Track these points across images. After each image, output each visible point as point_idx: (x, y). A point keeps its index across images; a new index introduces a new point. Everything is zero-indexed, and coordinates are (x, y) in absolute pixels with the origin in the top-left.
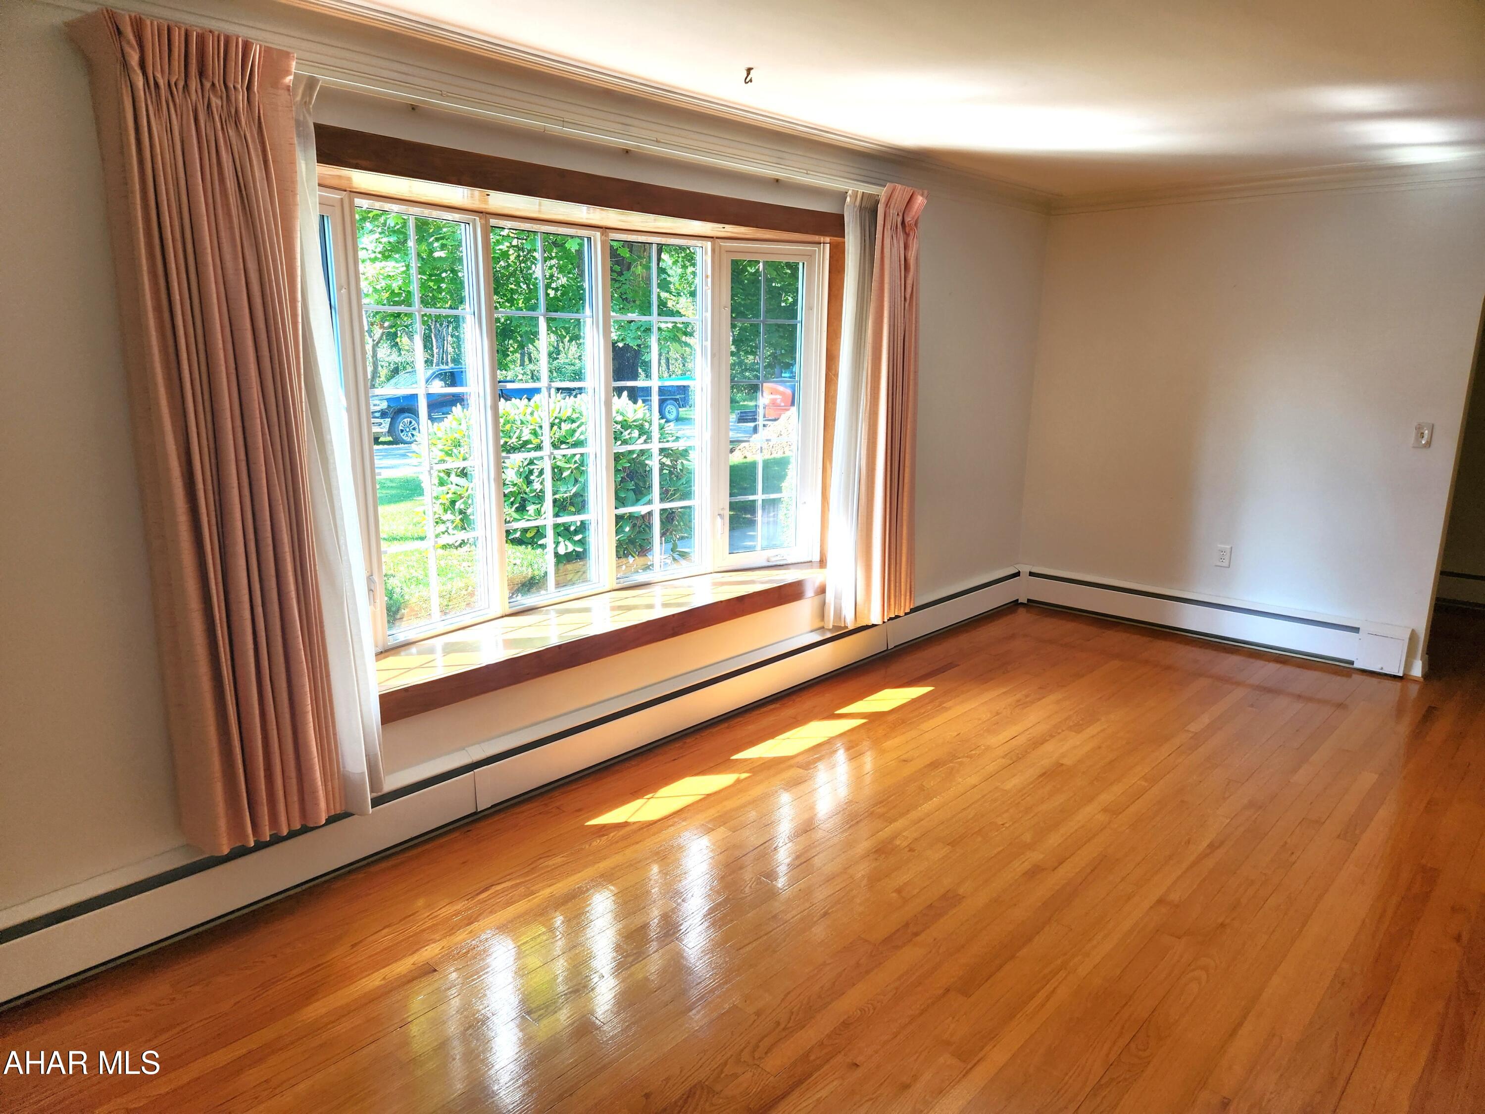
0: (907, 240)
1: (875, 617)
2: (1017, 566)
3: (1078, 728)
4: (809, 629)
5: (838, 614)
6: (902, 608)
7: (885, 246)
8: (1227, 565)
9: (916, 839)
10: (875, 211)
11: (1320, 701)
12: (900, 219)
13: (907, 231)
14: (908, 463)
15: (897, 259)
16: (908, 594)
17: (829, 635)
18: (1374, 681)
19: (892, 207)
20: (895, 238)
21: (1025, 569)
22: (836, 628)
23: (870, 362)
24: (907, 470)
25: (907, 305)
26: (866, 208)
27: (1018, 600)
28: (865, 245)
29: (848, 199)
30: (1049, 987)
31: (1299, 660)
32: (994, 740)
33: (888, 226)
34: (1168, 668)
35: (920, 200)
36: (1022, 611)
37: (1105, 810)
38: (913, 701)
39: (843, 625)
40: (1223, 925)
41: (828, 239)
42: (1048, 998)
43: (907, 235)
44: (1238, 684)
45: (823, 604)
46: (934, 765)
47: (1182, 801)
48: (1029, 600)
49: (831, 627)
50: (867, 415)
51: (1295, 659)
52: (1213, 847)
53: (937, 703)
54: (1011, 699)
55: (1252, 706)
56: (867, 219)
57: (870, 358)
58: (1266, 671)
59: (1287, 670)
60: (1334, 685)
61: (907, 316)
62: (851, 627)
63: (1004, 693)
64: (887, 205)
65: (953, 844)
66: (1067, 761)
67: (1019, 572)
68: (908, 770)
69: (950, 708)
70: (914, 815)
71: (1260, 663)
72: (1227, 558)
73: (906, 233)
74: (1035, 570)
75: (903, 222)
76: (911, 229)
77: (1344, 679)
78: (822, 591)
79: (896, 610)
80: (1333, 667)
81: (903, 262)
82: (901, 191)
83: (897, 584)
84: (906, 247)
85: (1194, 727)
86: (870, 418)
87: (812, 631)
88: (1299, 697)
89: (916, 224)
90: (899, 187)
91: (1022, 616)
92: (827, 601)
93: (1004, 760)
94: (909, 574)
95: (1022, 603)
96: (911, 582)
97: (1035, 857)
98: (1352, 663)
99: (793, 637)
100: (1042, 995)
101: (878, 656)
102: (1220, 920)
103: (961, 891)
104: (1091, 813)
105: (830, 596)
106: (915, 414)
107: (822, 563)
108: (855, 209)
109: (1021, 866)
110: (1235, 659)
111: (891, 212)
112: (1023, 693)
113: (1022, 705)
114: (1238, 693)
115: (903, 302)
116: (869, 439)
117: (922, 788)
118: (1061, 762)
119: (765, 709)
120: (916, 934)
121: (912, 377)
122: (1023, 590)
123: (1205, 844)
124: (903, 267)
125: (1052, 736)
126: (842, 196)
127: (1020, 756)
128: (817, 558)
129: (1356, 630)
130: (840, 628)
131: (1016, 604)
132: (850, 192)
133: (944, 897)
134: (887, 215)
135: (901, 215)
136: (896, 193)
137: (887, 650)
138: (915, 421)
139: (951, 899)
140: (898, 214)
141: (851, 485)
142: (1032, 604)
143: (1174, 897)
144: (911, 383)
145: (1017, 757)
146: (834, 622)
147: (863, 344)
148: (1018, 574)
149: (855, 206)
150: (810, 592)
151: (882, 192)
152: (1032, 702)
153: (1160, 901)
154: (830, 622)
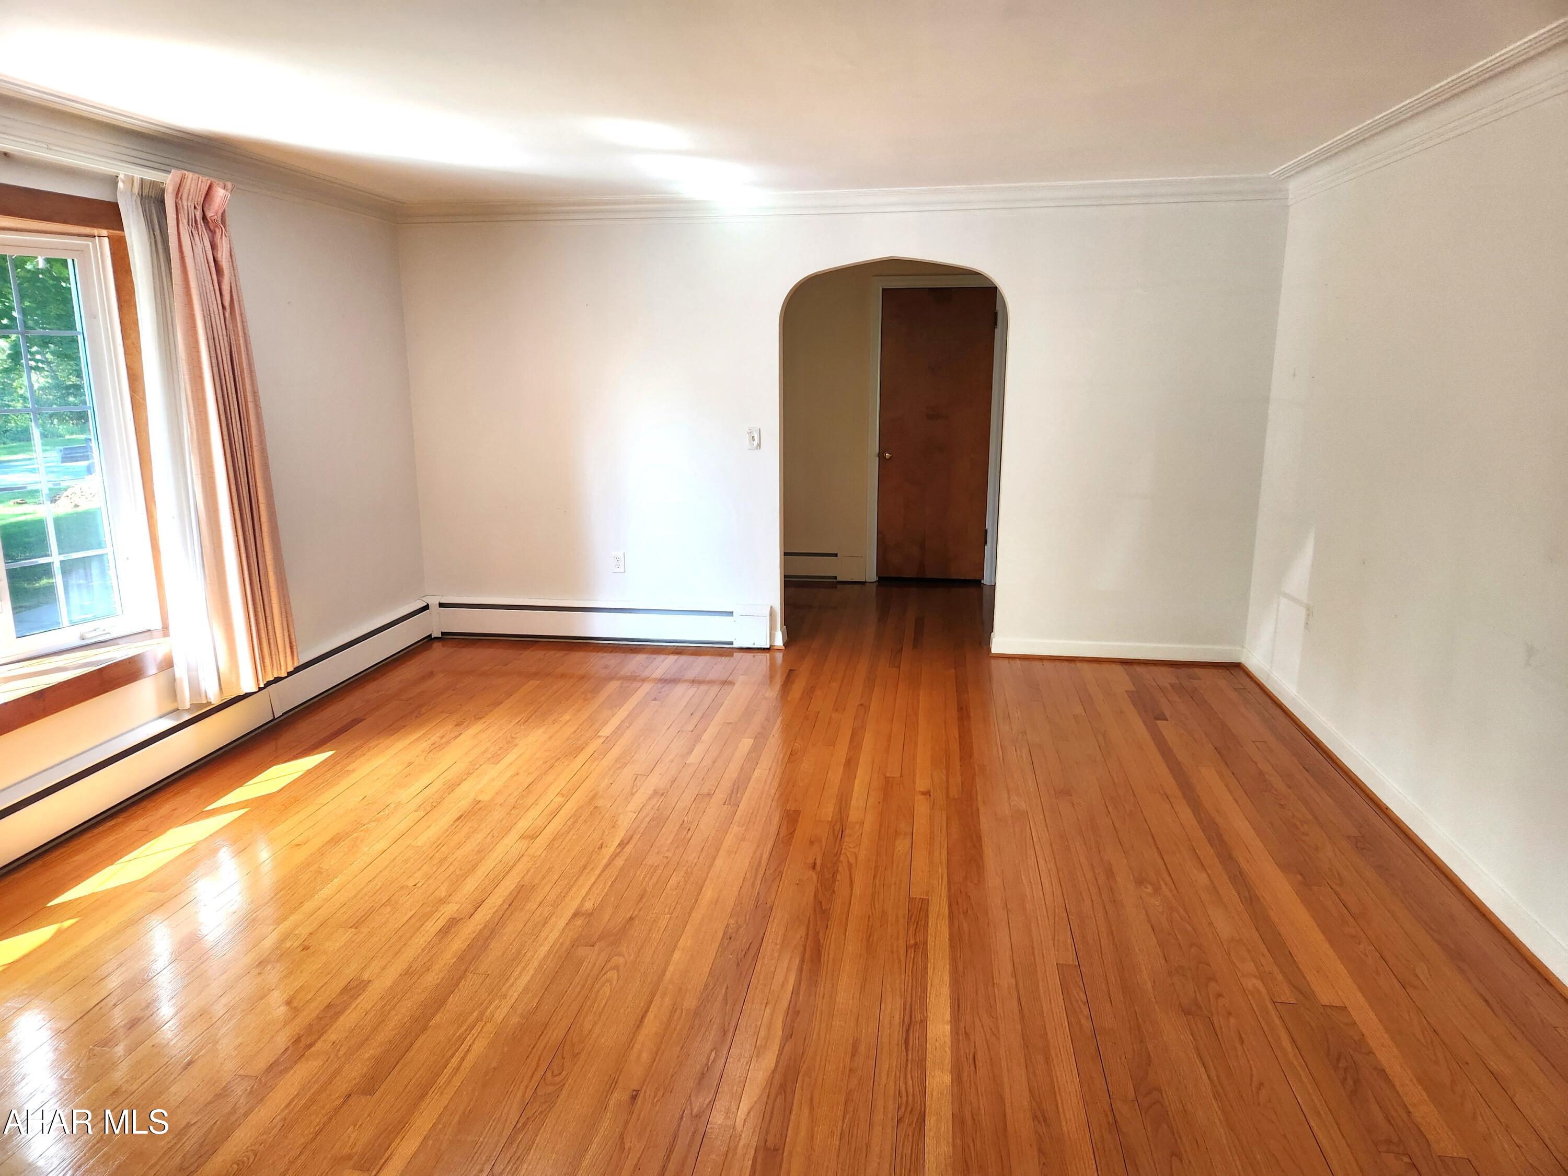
0: (213, 237)
1: (248, 685)
2: (424, 599)
3: (495, 758)
4: (155, 714)
5: (195, 688)
6: (283, 668)
7: (184, 244)
8: (623, 571)
9: (311, 934)
10: (162, 202)
11: (711, 682)
12: (199, 214)
13: (212, 228)
14: (262, 499)
15: (203, 261)
16: (288, 650)
17: (187, 717)
18: (749, 656)
19: (185, 197)
20: (195, 233)
21: (434, 601)
22: (194, 706)
23: (187, 381)
24: (263, 508)
25: (227, 315)
26: (149, 197)
27: (431, 635)
28: (156, 241)
29: (121, 185)
30: (464, 1047)
31: (693, 648)
32: (404, 795)
33: (184, 221)
34: (582, 677)
35: (220, 193)
36: (436, 645)
37: (522, 837)
38: (309, 772)
39: (205, 702)
40: (631, 918)
41: (104, 232)
42: (463, 1059)
43: (212, 233)
44: (644, 680)
45: (173, 681)
46: (335, 841)
47: (596, 807)
48: (443, 633)
49: (188, 706)
50: (195, 445)
51: (688, 648)
52: (622, 845)
53: (338, 767)
54: (425, 745)
55: (655, 699)
56: (154, 211)
57: (187, 377)
58: (665, 665)
59: (683, 659)
60: (718, 667)
61: (230, 326)
62: (215, 701)
63: (417, 739)
64: (177, 194)
65: (356, 926)
66: (484, 797)
67: (428, 605)
68: (302, 855)
69: (354, 771)
70: (308, 906)
71: (661, 658)
72: (621, 563)
73: (210, 230)
74: (445, 600)
75: (204, 217)
76: (217, 226)
77: (727, 658)
78: (168, 664)
79: (275, 671)
80: (718, 649)
81: (212, 264)
82: (195, 182)
83: (272, 641)
84: (213, 246)
85: (606, 731)
86: (200, 449)
87: (161, 717)
88: (693, 682)
89: (223, 222)
90: (191, 175)
91: (438, 651)
92: (177, 675)
93: (416, 813)
94: (285, 626)
95: (436, 638)
96: (289, 636)
97: (449, 910)
98: (732, 643)
99: (133, 729)
100: (454, 1061)
101: (263, 728)
102: (629, 915)
103: (366, 976)
104: (510, 845)
105: (180, 671)
106: (262, 441)
107: (165, 630)
108: (134, 198)
109: (432, 927)
110: (640, 658)
111: (185, 203)
112: (438, 734)
113: (436, 748)
114: (646, 688)
115: (221, 311)
116: (203, 474)
117: (319, 872)
118: (477, 799)
119: (101, 828)
120: (310, 1046)
121: (250, 399)
122: (436, 624)
123: (616, 843)
124: (213, 269)
125: (469, 774)
126: (113, 181)
127: (435, 804)
128: (157, 624)
129: (731, 613)
130: (201, 706)
131: (429, 639)
132: (121, 176)
133: (345, 990)
134: (180, 206)
135: (199, 208)
136: (188, 184)
137: (274, 719)
138: (263, 450)
139: (354, 989)
140: (195, 207)
141: (187, 529)
142: (446, 636)
143: (588, 905)
144: (251, 405)
145: (431, 807)
146: (190, 701)
147: (174, 359)
148: (426, 607)
149: (132, 194)
150: (152, 669)
151: (169, 180)
152: (448, 742)
153: (575, 915)
154: (186, 700)
